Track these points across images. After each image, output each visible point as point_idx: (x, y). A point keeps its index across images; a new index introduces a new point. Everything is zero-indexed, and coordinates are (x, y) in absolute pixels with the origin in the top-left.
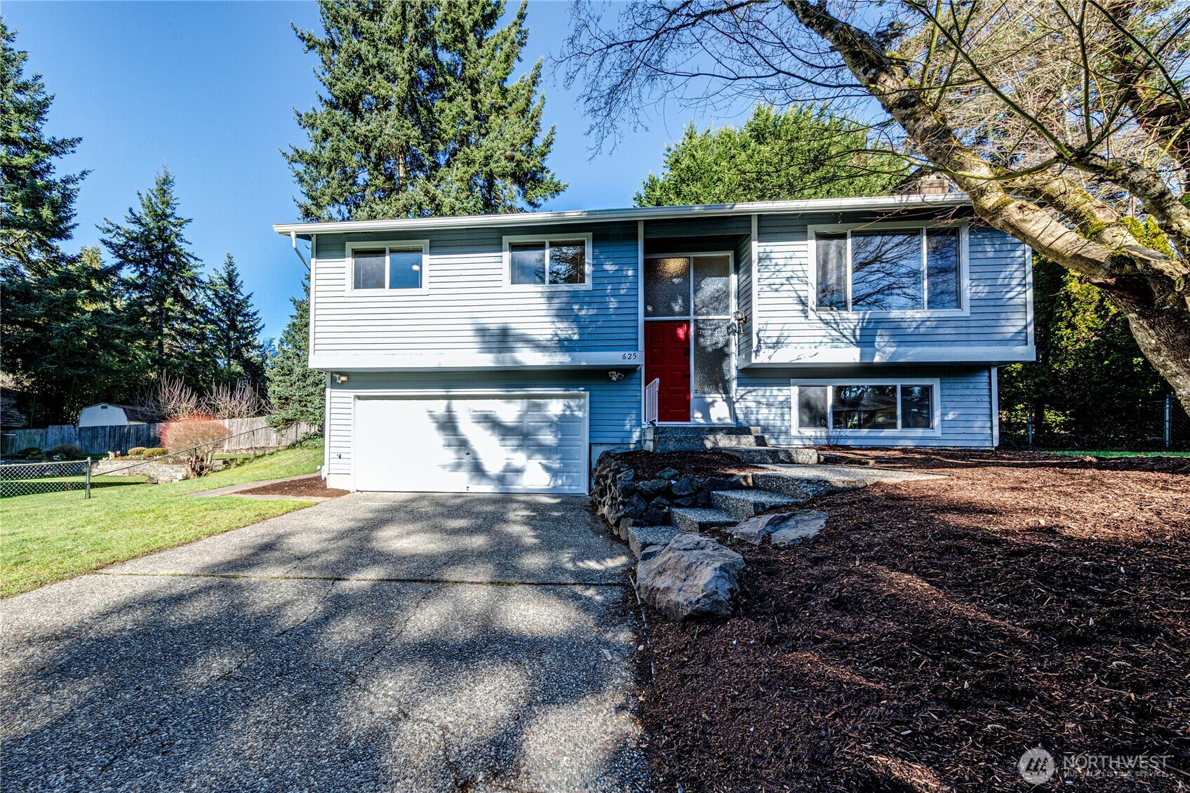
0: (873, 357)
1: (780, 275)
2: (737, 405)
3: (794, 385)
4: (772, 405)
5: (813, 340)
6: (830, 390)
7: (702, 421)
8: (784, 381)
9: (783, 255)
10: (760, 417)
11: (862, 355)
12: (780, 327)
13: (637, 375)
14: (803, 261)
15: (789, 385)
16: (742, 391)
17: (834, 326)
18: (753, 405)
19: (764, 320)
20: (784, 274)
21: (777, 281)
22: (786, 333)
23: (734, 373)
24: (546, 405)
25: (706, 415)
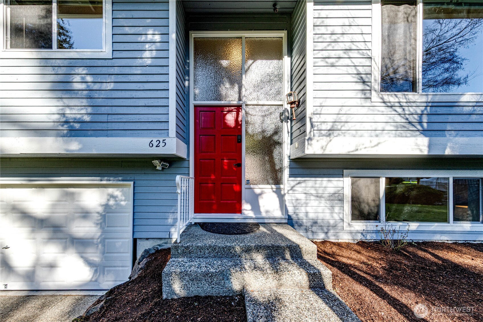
0: (445, 149)
1: (337, 46)
2: (287, 198)
3: (347, 176)
4: (321, 197)
5: (374, 126)
6: (383, 182)
7: (251, 214)
8: (336, 171)
9: (341, 22)
10: (309, 209)
11: (430, 146)
12: (336, 110)
13: (185, 164)
14: (366, 30)
15: (342, 176)
16: (293, 181)
17: (400, 110)
18: (302, 197)
19: (318, 102)
20: (342, 46)
21: (333, 54)
22: (344, 118)
23: (286, 162)
24: (79, 194)
25: (256, 207)
